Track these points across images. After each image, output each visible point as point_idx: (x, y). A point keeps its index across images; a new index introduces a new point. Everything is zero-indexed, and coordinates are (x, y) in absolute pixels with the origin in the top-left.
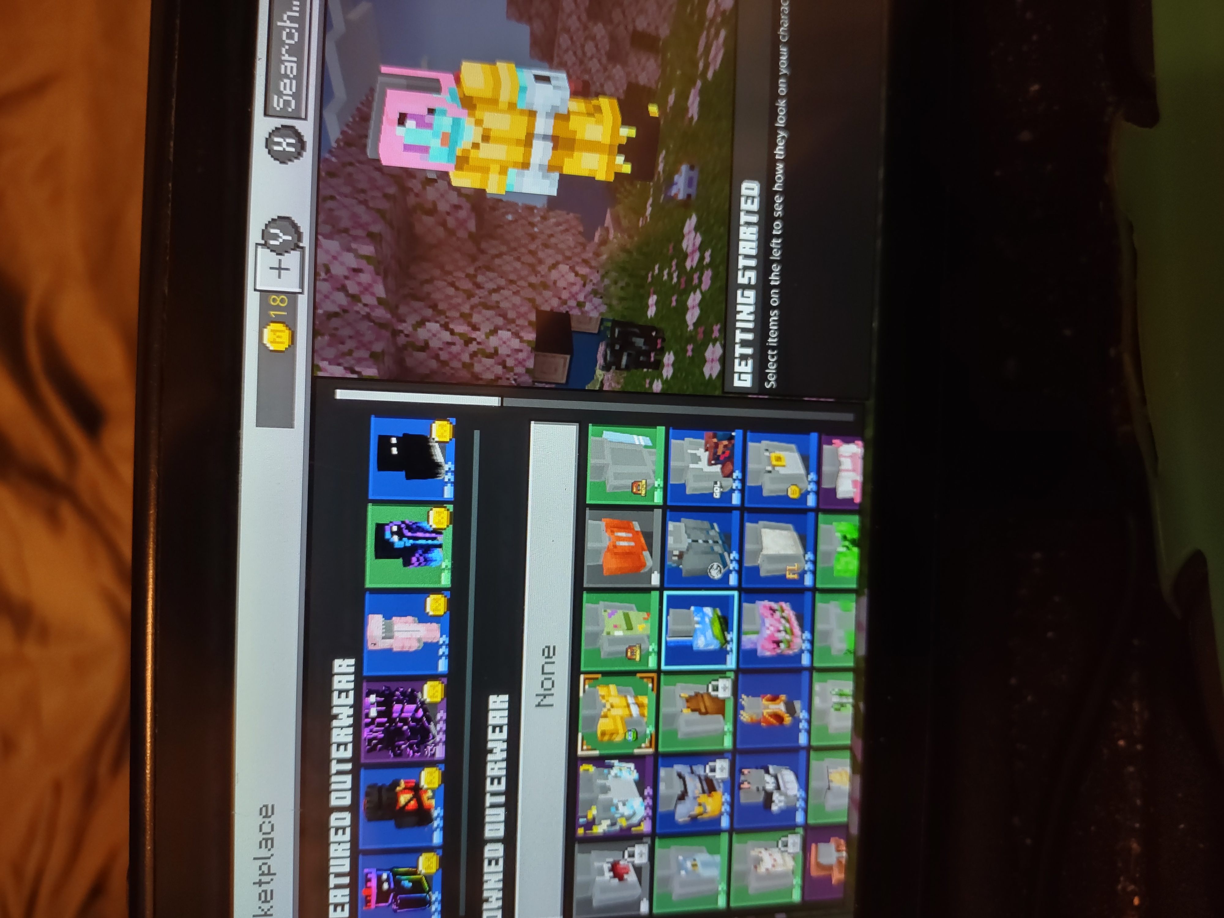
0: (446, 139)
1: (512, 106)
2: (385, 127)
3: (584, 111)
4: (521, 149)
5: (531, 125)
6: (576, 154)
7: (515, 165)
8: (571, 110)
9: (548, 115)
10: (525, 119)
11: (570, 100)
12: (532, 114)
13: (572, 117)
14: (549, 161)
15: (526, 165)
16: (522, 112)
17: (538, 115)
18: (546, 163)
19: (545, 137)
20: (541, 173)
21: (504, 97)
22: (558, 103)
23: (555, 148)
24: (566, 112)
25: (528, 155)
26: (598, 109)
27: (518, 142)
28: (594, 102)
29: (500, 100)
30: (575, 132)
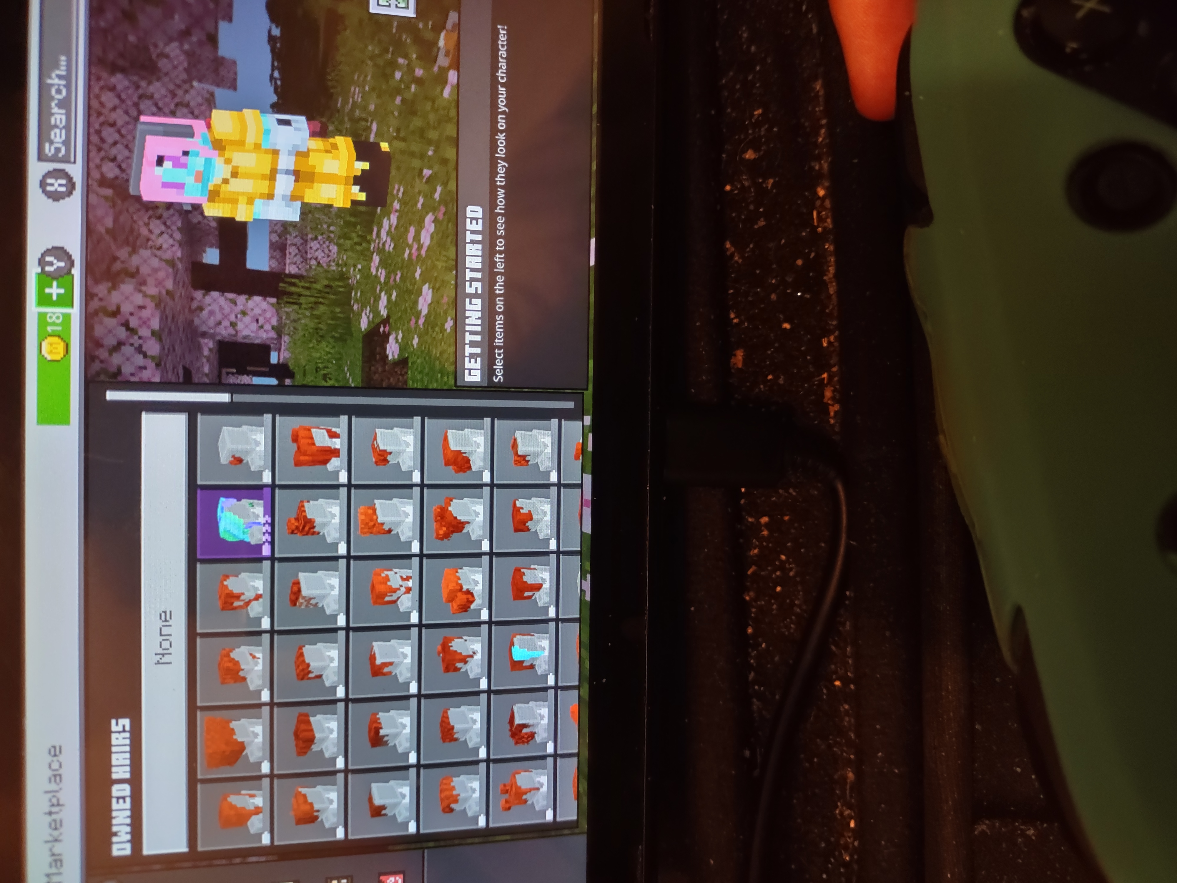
0: (199, 177)
1: (257, 147)
2: (145, 168)
3: (322, 148)
4: (267, 183)
5: (275, 162)
6: (315, 185)
7: (261, 196)
8: (310, 147)
9: (290, 153)
10: (269, 157)
11: (309, 140)
12: (276, 153)
13: (311, 154)
14: (292, 192)
15: (270, 196)
16: (267, 151)
17: (280, 153)
18: (289, 194)
19: (287, 172)
20: (284, 202)
21: (251, 139)
22: (298, 142)
23: (296, 181)
24: (306, 150)
25: (272, 187)
26: (335, 147)
27: (263, 177)
28: (331, 140)
29: (247, 142)
30: (314, 167)
